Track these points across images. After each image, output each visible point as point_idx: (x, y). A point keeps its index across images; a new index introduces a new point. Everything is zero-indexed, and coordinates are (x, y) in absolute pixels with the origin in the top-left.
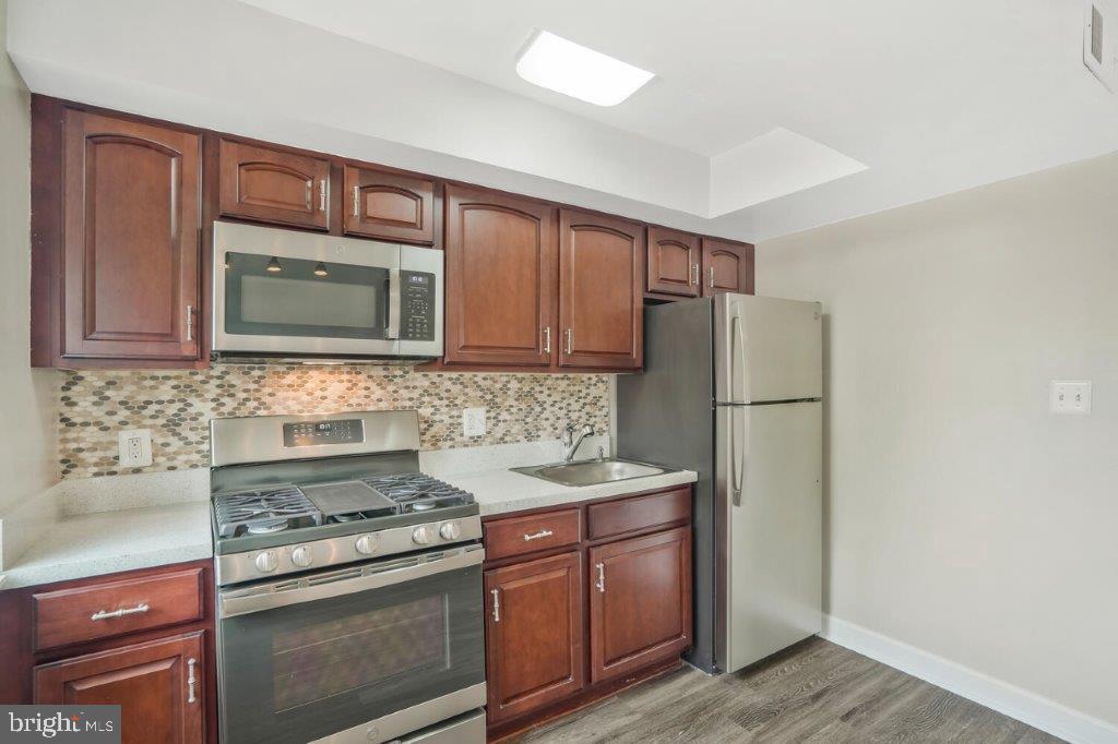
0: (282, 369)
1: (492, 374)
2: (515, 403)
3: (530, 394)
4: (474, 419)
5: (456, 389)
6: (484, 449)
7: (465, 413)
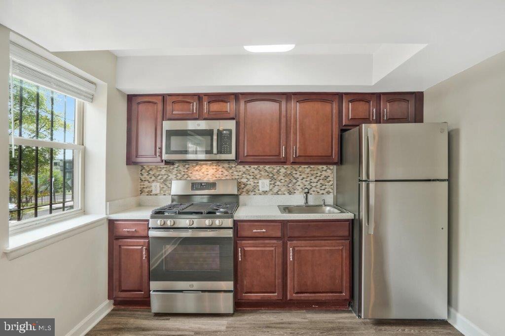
0: (194, 165)
1: (273, 166)
2: (283, 178)
3: (291, 174)
4: (264, 184)
5: (256, 172)
6: (269, 196)
7: (260, 181)
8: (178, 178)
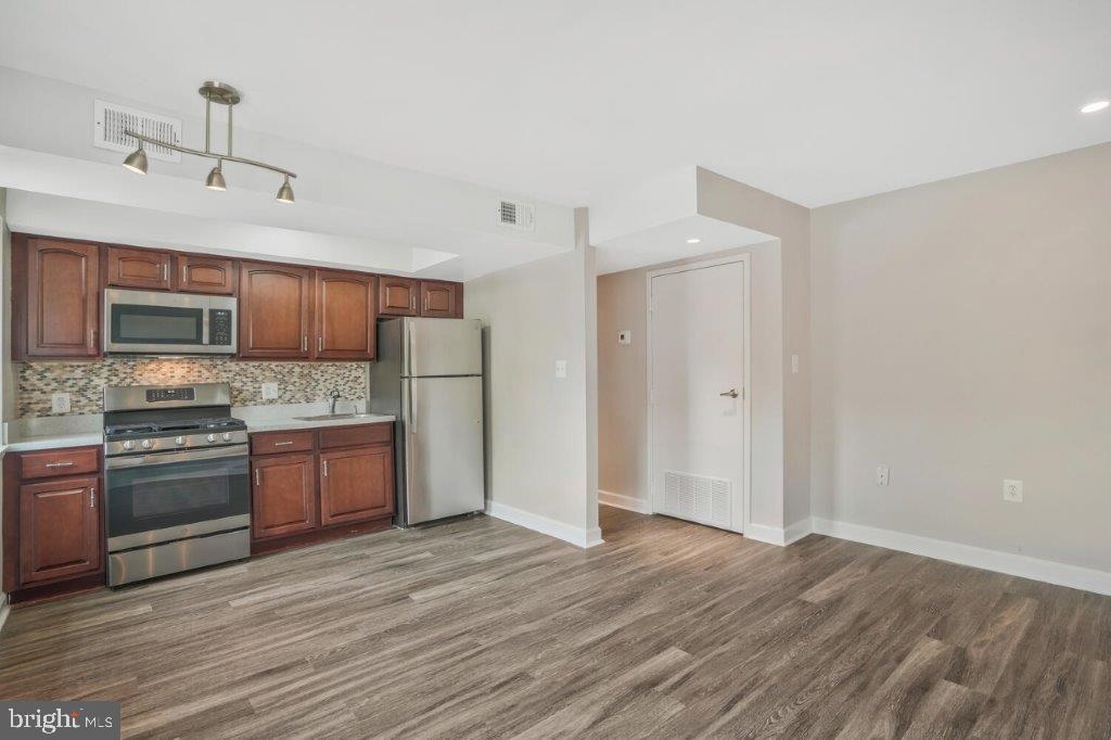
0: (147, 361)
1: (282, 363)
2: (298, 380)
3: (308, 375)
4: (270, 389)
5: (258, 372)
6: (278, 407)
7: (263, 386)
8: (112, 383)
